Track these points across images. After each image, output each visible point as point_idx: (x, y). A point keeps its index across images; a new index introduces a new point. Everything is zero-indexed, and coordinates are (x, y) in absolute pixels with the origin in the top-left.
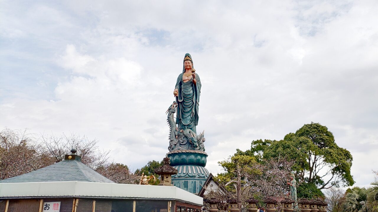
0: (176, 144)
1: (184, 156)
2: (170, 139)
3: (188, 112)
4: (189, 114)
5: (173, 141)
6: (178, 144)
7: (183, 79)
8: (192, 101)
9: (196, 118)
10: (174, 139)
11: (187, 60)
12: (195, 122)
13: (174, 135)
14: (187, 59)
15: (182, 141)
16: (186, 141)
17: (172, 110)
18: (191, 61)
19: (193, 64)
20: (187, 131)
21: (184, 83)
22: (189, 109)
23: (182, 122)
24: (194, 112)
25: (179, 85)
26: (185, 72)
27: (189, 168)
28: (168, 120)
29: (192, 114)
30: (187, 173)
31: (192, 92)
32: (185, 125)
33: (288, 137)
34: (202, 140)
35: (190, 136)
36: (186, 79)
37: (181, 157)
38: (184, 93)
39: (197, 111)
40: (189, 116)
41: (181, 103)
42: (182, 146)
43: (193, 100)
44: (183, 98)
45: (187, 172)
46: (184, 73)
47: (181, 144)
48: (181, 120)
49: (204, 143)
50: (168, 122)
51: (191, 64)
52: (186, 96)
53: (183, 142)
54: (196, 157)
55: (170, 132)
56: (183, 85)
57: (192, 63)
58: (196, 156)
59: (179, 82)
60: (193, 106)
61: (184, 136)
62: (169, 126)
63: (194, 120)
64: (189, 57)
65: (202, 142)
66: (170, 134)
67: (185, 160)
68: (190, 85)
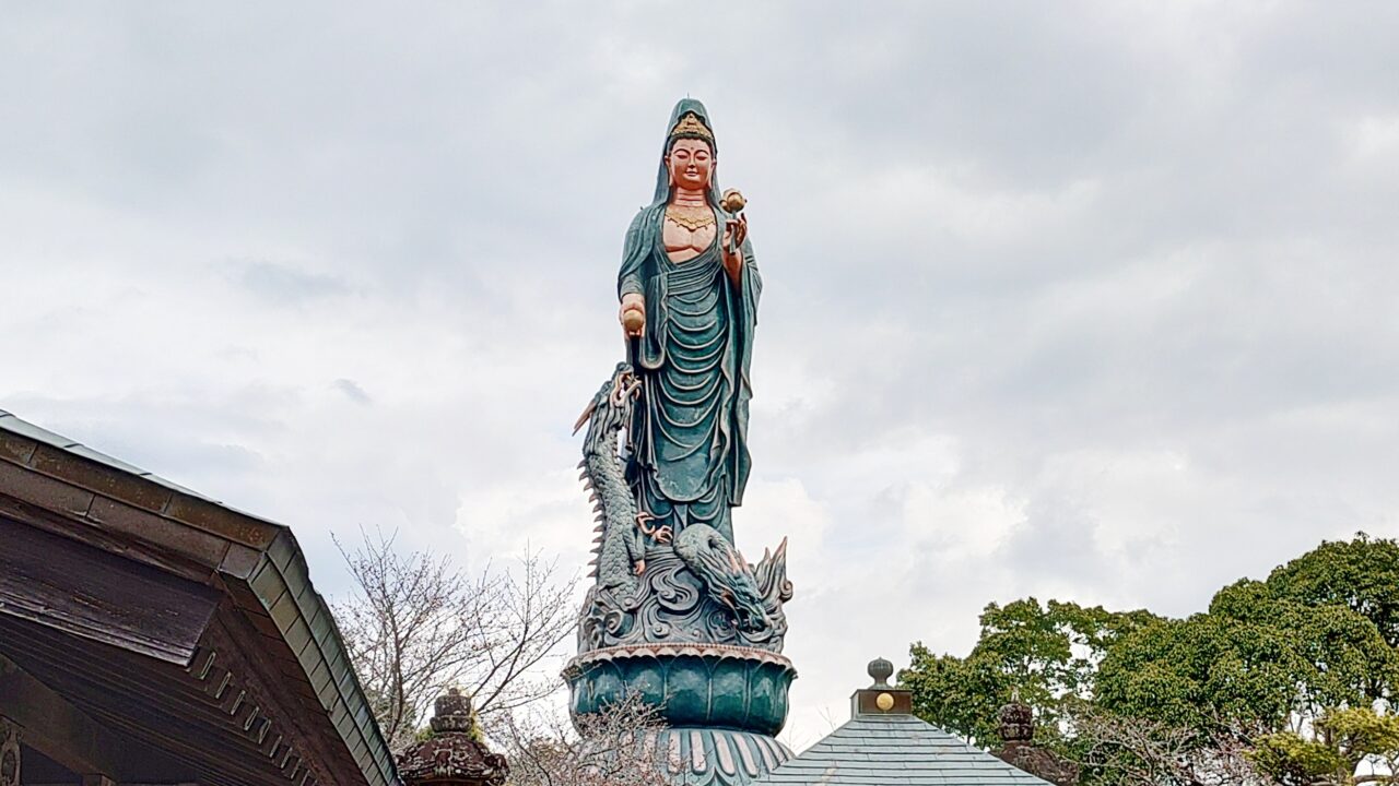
0: (634, 605)
1: (690, 679)
2: (597, 574)
3: (694, 430)
4: (698, 441)
5: (616, 590)
6: (650, 610)
7: (668, 241)
8: (718, 368)
9: (733, 465)
10: (623, 576)
11: (693, 136)
12: (728, 487)
13: (625, 556)
14: (692, 128)
15: (672, 594)
16: (696, 595)
17: (612, 413)
18: (711, 143)
19: (715, 164)
20: (694, 539)
21: (671, 265)
22: (699, 415)
23: (661, 487)
24: (726, 430)
25: (639, 271)
26: (670, 200)
27: (719, 746)
28: (583, 469)
29: (715, 443)
30: (716, 772)
31: (713, 319)
32: (672, 503)
33: (1233, 604)
34: (775, 593)
35: (720, 568)
36: (685, 243)
37: (674, 680)
38: (669, 320)
39: (742, 426)
40: (699, 454)
41: (653, 373)
42: (672, 619)
43: (723, 366)
44: (663, 350)
45: (714, 765)
46: (664, 205)
47: (664, 609)
48: (652, 471)
49: (785, 606)
50: (586, 480)
51: (708, 162)
52: (684, 336)
53: (673, 601)
54: (752, 688)
55: (600, 534)
56: (663, 276)
57: (714, 153)
58: (753, 682)
59: (643, 255)
60: (720, 399)
61: (683, 566)
62: (591, 501)
63: (724, 477)
64: (702, 120)
65: (779, 601)
66: (598, 545)
67: (698, 698)
68: (706, 279)
